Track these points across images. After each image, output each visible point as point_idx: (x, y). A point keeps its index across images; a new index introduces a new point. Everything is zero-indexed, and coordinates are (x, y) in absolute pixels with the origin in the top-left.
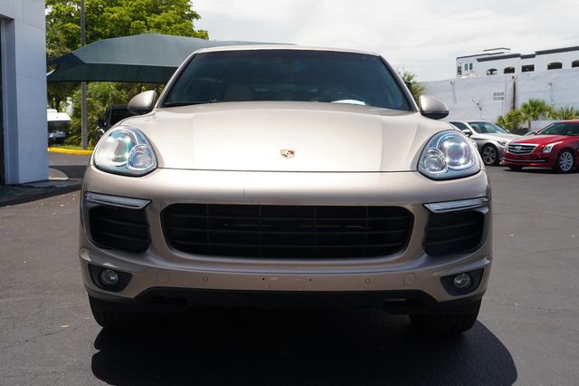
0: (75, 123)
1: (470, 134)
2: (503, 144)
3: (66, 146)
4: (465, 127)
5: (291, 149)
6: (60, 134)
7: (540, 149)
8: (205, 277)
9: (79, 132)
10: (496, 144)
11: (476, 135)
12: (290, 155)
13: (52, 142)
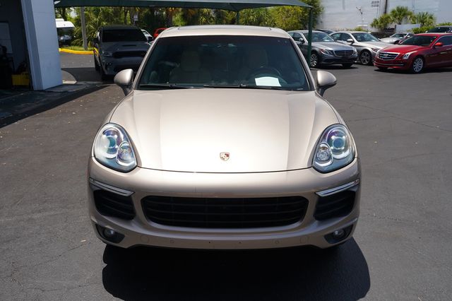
0: (77, 30)
1: (353, 42)
2: (376, 50)
3: (72, 47)
4: (349, 37)
5: (227, 151)
6: (67, 37)
7: (401, 57)
8: (172, 240)
9: (80, 36)
10: (370, 50)
11: (357, 43)
12: (226, 158)
13: (62, 44)
